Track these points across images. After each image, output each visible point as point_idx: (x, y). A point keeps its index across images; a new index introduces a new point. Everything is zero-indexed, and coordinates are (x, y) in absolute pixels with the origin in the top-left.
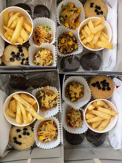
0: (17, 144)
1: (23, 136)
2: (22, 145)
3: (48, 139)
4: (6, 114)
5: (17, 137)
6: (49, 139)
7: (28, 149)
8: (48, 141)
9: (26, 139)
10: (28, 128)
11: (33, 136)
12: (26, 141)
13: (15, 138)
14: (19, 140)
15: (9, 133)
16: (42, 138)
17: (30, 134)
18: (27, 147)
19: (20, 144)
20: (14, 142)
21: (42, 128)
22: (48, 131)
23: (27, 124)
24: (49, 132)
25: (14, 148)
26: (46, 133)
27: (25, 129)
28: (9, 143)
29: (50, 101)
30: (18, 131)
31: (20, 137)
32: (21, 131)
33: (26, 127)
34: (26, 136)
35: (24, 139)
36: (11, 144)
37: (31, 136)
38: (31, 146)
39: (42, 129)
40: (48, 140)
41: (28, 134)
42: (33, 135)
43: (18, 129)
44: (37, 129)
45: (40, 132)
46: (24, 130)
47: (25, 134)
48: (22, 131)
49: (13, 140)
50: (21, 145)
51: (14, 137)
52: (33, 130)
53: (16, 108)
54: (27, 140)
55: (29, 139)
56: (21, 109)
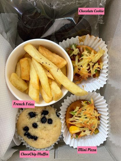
0: (29, 138)
1: (40, 125)
2: (39, 140)
3: (84, 131)
4: (11, 81)
5: (30, 126)
6: (88, 132)
7: (48, 148)
8: (86, 135)
9: (45, 130)
10: (49, 111)
11: (58, 126)
12: (47, 135)
13: (26, 129)
14: (32, 131)
15: (16, 119)
16: (74, 130)
17: (53, 122)
18: (48, 145)
19: (35, 138)
20: (25, 135)
21: (74, 111)
22: (86, 118)
23: (50, 101)
24: (88, 119)
25: (25, 146)
26: (82, 120)
27: (45, 112)
28: (15, 136)
29: (91, 64)
30: (32, 115)
31: (35, 126)
32: (37, 115)
33: (47, 109)
34: (46, 125)
35: (43, 131)
36: (18, 138)
37: (55, 126)
38: (55, 144)
39: (75, 113)
40: (85, 133)
41: (50, 121)
42: (59, 124)
43: (32, 113)
44: (65, 113)
45: (71, 119)
46: (42, 114)
47: (43, 121)
48: (39, 117)
49: (23, 132)
50: (37, 141)
51: (24, 126)
52: (59, 114)
53: (29, 73)
54: (47, 132)
55: (51, 131)
56: (38, 75)
